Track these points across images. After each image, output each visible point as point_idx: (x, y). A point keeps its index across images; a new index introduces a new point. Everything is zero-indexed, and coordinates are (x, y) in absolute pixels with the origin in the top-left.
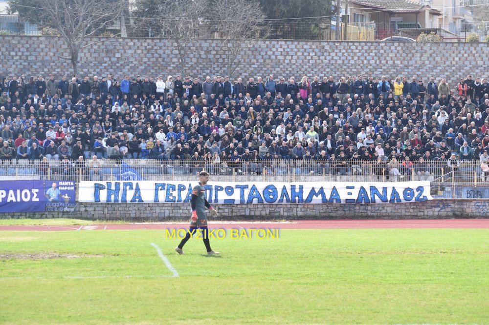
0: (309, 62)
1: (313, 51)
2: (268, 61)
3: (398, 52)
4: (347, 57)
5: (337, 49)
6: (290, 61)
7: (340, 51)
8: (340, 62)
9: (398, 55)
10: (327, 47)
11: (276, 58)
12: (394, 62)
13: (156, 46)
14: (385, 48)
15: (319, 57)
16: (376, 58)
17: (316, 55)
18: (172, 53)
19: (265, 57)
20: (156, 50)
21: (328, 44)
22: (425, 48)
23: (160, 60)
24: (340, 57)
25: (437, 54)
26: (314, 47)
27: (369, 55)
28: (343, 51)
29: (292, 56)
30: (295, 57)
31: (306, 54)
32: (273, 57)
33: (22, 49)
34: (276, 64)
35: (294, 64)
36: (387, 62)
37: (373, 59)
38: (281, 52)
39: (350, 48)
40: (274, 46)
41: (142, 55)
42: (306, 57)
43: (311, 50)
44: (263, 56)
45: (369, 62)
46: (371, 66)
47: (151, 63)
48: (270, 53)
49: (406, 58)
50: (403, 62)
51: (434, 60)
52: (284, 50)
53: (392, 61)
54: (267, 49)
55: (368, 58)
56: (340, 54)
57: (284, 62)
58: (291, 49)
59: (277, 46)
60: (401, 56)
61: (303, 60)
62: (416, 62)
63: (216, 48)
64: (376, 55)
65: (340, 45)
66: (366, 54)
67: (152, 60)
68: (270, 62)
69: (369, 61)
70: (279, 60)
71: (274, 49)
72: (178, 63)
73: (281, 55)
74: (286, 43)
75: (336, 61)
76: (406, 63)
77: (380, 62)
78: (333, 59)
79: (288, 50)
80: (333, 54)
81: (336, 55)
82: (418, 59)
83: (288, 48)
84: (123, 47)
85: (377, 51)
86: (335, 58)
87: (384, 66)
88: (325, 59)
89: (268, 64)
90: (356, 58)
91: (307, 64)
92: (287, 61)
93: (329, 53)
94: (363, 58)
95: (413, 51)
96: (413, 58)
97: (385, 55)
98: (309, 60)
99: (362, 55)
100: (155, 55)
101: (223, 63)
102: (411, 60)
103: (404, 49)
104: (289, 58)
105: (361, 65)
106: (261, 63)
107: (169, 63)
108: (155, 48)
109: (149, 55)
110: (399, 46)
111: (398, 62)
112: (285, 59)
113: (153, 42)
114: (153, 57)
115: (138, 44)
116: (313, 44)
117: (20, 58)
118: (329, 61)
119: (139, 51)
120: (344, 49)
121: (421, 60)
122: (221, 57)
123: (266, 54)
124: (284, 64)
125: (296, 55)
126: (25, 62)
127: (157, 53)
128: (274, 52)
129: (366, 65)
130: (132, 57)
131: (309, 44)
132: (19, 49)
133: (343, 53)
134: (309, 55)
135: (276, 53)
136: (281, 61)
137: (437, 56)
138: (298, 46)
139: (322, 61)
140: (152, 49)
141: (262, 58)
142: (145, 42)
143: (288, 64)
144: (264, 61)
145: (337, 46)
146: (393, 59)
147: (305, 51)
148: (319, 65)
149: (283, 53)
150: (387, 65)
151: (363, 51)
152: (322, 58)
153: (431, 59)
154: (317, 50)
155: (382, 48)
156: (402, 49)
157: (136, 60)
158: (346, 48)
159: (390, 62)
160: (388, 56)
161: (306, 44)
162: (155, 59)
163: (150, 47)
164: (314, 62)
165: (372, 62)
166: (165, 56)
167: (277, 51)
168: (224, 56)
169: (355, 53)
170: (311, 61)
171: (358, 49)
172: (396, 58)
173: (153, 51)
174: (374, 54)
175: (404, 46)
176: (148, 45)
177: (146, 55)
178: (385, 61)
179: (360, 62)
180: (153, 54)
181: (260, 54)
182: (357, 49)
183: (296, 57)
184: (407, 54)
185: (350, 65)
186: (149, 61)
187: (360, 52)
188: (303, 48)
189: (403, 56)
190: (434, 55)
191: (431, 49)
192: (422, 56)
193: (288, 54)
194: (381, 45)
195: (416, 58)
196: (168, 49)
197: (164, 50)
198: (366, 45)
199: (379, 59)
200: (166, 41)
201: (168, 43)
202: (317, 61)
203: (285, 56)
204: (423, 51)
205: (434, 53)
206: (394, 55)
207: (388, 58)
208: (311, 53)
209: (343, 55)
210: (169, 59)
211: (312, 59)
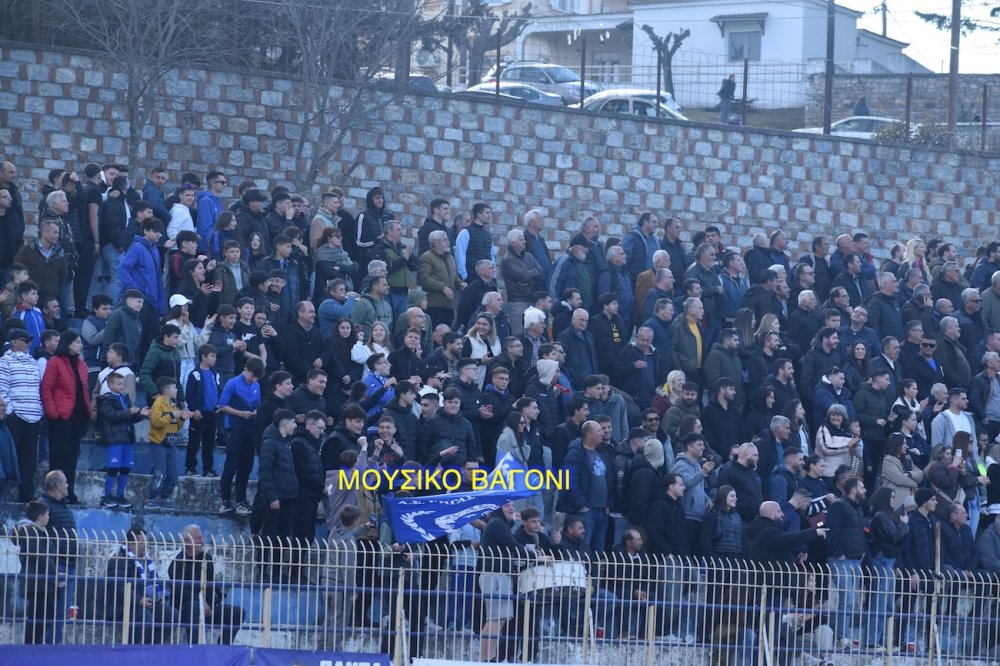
0: (551, 194)
1: (567, 151)
2: (408, 177)
3: (851, 181)
4: (680, 186)
5: (647, 150)
6: (486, 182)
7: (659, 161)
8: (657, 201)
9: (852, 192)
10: (615, 140)
11: (438, 167)
12: (836, 218)
14: (809, 158)
15: (586, 174)
16: (778, 197)
17: (574, 168)
18: (50, 111)
19: (398, 158)
21: (619, 128)
22: (940, 173)
24: (658, 183)
25: (978, 199)
26: (570, 133)
27: (755, 184)
28: (670, 160)
29: (494, 163)
30: (504, 170)
31: (542, 159)
32: (427, 162)
35: (500, 198)
36: (813, 216)
37: (768, 200)
38: (456, 143)
39: (691, 152)
40: (431, 122)
42: (540, 170)
43: (560, 146)
44: (390, 153)
45: (754, 210)
46: (760, 225)
48: (416, 144)
49: (878, 205)
50: (866, 222)
51: (968, 220)
52: (466, 139)
53: (831, 214)
54: (403, 128)
55: (752, 193)
56: (658, 171)
57: (464, 185)
58: (492, 134)
59: (444, 119)
60: (861, 195)
61: (530, 184)
62: (909, 222)
63: (221, 107)
64: (777, 186)
65: (660, 134)
66: (745, 180)
68: (416, 180)
69: (754, 205)
70: (448, 176)
71: (431, 131)
72: (74, 157)
73: (456, 155)
74: (474, 111)
75: (644, 195)
76: (875, 223)
77: (792, 213)
78: (632, 187)
79: (483, 137)
80: (635, 169)
81: (645, 174)
82: (917, 211)
83: (481, 129)
85: (781, 171)
86: (641, 184)
87: (804, 229)
88: (608, 186)
89: (408, 190)
90: (711, 192)
91: (546, 201)
92: (475, 184)
93: (622, 162)
94: (734, 193)
95: (901, 182)
96: (899, 207)
97: (810, 186)
98: (552, 185)
99: (733, 182)
101: (247, 172)
102: (892, 213)
103: (871, 171)
104: (481, 169)
105: (729, 220)
107: (38, 154)
110: (855, 155)
112: (469, 173)
116: (567, 123)
118: (621, 194)
120: (672, 151)
121: (923, 217)
122: (237, 146)
123: (403, 149)
124: (464, 194)
125: (508, 159)
128: (430, 142)
129: (747, 222)
131: (553, 120)
133: (669, 169)
134: (552, 166)
135: (440, 148)
136: (456, 182)
137: (977, 208)
138: (517, 127)
139: (596, 190)
141: (388, 163)
144: (396, 177)
145: (648, 138)
146: (834, 203)
147: (540, 149)
148: (584, 207)
149: (462, 149)
150: (813, 227)
151: (737, 166)
152: (597, 180)
153: (959, 216)
154: (580, 149)
155: (800, 162)
156: (865, 168)
158: (678, 151)
159: (824, 217)
160: (818, 192)
161: (544, 122)
164: (569, 193)
165: (765, 211)
166: (26, 122)
167: (442, 138)
168: (250, 141)
169: (710, 172)
170: (557, 189)
171: (721, 155)
172: (842, 204)
174: (771, 183)
175: (873, 156)
178: (808, 211)
179: (726, 207)
181: (380, 147)
182: (715, 155)
183: (508, 167)
184: (880, 189)
185: (690, 216)
187: (724, 168)
188: (532, 135)
189: (866, 195)
190: (969, 202)
191: (958, 178)
192: (928, 201)
193: (478, 156)
194: (795, 147)
195: (908, 208)
196: (35, 94)
197: (21, 97)
198: (746, 143)
199: (787, 201)
200: (29, 56)
201: (37, 67)
202: (579, 190)
203: (469, 162)
204: (932, 182)
205: (969, 191)
206: (839, 191)
207: (818, 202)
208: (559, 158)
209: (669, 175)
210: (38, 134)
211: (561, 181)
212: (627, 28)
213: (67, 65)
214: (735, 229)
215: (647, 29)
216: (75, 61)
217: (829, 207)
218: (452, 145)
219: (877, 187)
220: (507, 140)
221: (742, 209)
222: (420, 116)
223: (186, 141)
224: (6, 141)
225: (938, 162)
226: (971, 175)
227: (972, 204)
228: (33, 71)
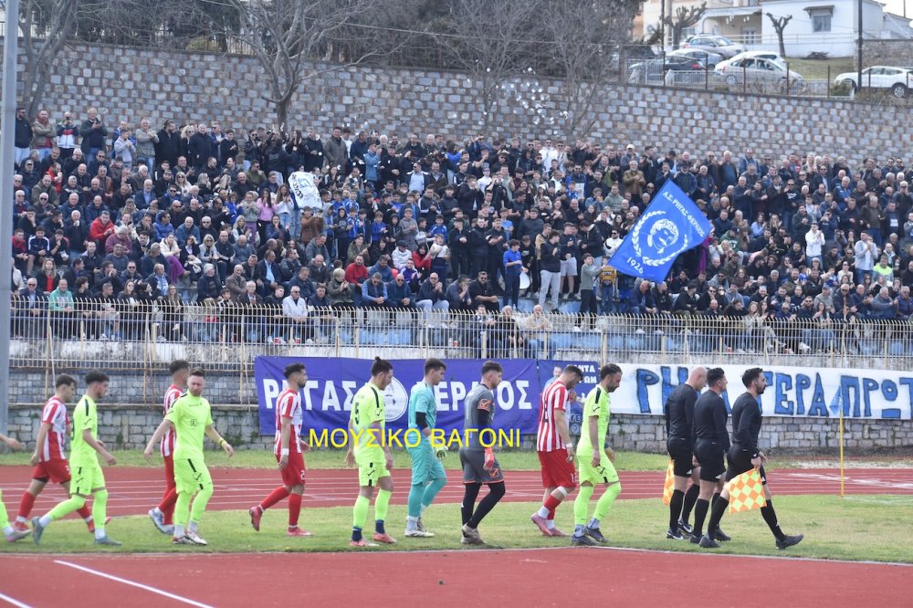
0: (691, 132)
1: (699, 111)
2: (621, 126)
3: (842, 121)
4: (756, 126)
5: (739, 109)
6: (659, 127)
8: (744, 134)
9: (842, 126)
10: (723, 104)
11: (635, 121)
12: (835, 140)
13: (417, 84)
14: (820, 110)
15: (709, 121)
16: (805, 130)
18: (447, 101)
19: (616, 117)
20: (418, 93)
21: (725, 98)
22: (886, 116)
23: (425, 113)
24: (745, 125)
25: (905, 129)
26: (701, 101)
27: (794, 124)
28: (751, 113)
29: (663, 118)
30: (668, 121)
31: (687, 115)
32: (630, 118)
33: (171, 79)
34: (635, 133)
35: (666, 135)
36: (823, 139)
37: (800, 132)
38: (644, 108)
39: (761, 109)
40: (631, 99)
41: (392, 102)
42: (686, 120)
43: (696, 108)
44: (611, 114)
45: (793, 136)
46: (796, 144)
47: (409, 119)
48: (624, 109)
49: (856, 132)
50: (850, 141)
51: (900, 138)
52: (649, 106)
53: (832, 138)
54: (618, 102)
55: (793, 128)
56: (745, 119)
57: (648, 129)
58: (662, 104)
59: (637, 97)
60: (847, 128)
61: (681, 127)
62: (871, 141)
64: (805, 125)
66: (788, 122)
67: (410, 112)
68: (625, 127)
69: (793, 134)
70: (640, 125)
72: (459, 122)
73: (644, 114)
74: (652, 93)
75: (738, 131)
76: (854, 142)
77: (813, 138)
78: (732, 127)
79: (657, 105)
80: (733, 118)
81: (739, 120)
82: (875, 135)
83: (656, 101)
84: (358, 84)
85: (806, 117)
86: (736, 126)
87: (819, 145)
88: (720, 127)
89: (621, 132)
90: (772, 128)
91: (689, 135)
92: (654, 128)
93: (727, 115)
94: (783, 129)
95: (867, 121)
96: (866, 134)
97: (821, 124)
98: (692, 127)
99: (782, 123)
100: (417, 103)
102: (862, 136)
103: (851, 115)
104: (657, 121)
105: (781, 142)
106: (608, 129)
107: (442, 121)
108: (417, 88)
109: (405, 103)
110: (843, 108)
111: (842, 140)
112: (650, 123)
113: (412, 76)
114: (412, 107)
115: (385, 79)
116: (699, 97)
117: (168, 98)
118: (727, 131)
119: (386, 94)
120: (752, 109)
121: (878, 138)
122: (536, 114)
123: (618, 112)
124: (649, 133)
125: (670, 116)
126: (177, 105)
127: (419, 99)
128: (631, 108)
129: (790, 143)
130: (373, 104)
132: (166, 77)
133: (751, 117)
134: (692, 118)
135: (637, 111)
136: (644, 128)
137: (905, 133)
139: (714, 129)
140: (410, 90)
141: (611, 119)
142: (398, 75)
143: (655, 133)
144: (614, 126)
145: (740, 103)
146: (834, 132)
147: (686, 110)
148: (708, 138)
149: (647, 111)
150: (823, 144)
151: (784, 115)
152: (715, 124)
153: (895, 137)
154: (706, 109)
155: (816, 112)
156: (849, 114)
157: (380, 112)
158: (755, 108)
159: (829, 139)
160: (825, 127)
161: (688, 96)
162: (415, 112)
163: (407, 86)
164: (700, 131)
165: (799, 137)
166: (436, 106)
167: (637, 106)
168: (542, 111)
169: (771, 118)
170: (695, 129)
171: (776, 110)
172: (838, 132)
173: (413, 95)
174: (802, 123)
175: (853, 109)
176: (404, 83)
177: (398, 101)
178: (820, 137)
179: (778, 136)
180: (412, 101)
181: (606, 112)
182: (773, 110)
183: (670, 119)
184: (856, 125)
185: (761, 141)
186: (404, 115)
187: (778, 117)
188: (681, 103)
189: (849, 128)
190: (900, 130)
191: (895, 118)
192: (880, 130)
193: (655, 114)
194: (813, 105)
195: (870, 134)
196: (440, 93)
197: (434, 95)
198: (789, 104)
199: (810, 132)
200: (437, 75)
201: (441, 80)
202: (706, 129)
203: (651, 117)
204: (882, 121)
205: (900, 125)
206: (836, 126)
207: (825, 132)
208: (695, 114)
209: (750, 121)
210: (442, 112)
211: (697, 125)
212: (759, 14)
213: (455, 78)
214: (784, 147)
215: (769, 15)
216: (458, 76)
217: (831, 134)
218: (642, 110)
219: (855, 124)
220: (669, 106)
221: (788, 136)
222: (625, 96)
223: (512, 113)
224: (427, 116)
225: (884, 111)
226: (901, 116)
227: (902, 131)
228: (439, 82)
